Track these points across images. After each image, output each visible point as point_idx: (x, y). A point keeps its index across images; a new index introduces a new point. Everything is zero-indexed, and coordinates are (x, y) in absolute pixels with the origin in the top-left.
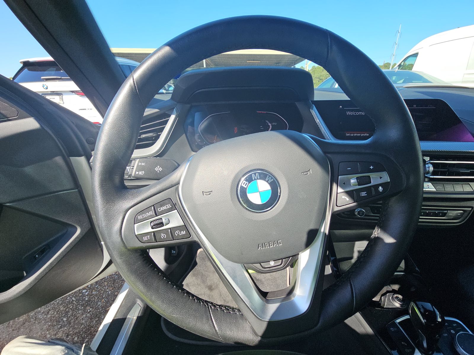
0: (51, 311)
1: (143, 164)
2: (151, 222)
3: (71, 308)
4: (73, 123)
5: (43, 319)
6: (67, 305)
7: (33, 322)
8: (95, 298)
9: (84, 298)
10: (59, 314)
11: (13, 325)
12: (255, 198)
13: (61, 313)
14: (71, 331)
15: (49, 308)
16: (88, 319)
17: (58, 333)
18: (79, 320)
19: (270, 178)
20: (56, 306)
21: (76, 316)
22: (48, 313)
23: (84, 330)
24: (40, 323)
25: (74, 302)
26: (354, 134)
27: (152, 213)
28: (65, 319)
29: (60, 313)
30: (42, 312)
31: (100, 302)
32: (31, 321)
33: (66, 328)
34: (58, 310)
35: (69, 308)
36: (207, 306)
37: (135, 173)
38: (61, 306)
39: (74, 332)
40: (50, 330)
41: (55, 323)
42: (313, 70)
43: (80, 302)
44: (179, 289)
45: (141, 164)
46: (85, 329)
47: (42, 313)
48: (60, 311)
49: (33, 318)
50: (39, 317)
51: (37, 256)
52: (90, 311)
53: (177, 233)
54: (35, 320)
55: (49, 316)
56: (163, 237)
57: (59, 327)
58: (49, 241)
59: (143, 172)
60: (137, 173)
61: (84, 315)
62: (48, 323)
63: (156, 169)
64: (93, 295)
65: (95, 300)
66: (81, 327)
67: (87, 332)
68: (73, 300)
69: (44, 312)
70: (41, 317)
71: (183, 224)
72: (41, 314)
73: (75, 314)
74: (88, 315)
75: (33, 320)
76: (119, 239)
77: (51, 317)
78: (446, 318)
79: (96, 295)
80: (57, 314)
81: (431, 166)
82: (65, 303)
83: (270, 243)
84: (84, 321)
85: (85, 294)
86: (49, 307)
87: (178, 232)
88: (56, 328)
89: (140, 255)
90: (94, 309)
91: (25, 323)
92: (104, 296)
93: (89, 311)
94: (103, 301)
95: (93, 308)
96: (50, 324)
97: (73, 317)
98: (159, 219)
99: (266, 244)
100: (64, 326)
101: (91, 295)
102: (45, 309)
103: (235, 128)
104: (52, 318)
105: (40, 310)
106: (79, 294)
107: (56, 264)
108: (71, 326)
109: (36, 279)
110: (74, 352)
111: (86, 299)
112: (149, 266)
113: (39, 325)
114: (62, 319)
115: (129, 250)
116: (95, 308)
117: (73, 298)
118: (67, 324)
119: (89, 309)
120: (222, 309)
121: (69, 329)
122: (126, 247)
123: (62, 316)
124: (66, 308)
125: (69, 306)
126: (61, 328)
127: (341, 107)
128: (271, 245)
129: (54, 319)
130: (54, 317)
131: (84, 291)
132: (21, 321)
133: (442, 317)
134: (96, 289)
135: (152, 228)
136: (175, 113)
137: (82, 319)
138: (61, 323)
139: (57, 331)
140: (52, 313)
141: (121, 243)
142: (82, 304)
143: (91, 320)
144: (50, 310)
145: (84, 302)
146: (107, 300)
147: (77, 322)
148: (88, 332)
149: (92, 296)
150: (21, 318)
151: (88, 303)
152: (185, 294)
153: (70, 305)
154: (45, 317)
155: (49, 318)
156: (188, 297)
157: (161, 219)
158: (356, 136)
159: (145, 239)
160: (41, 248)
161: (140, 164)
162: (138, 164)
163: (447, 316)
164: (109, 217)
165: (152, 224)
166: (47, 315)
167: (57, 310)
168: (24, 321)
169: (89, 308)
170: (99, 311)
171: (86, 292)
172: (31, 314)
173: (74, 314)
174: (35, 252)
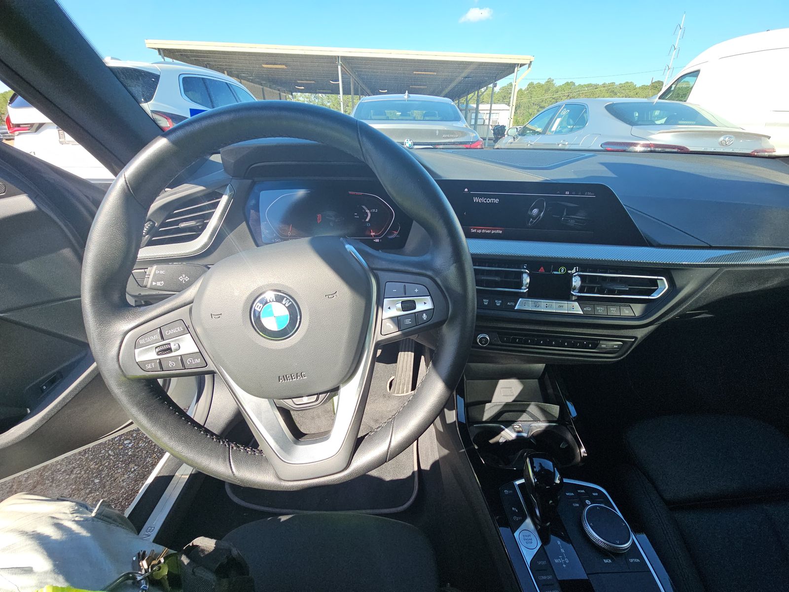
0: (76, 470)
1: (162, 272)
2: (156, 348)
3: (106, 466)
4: (88, 197)
5: (63, 480)
6: (101, 461)
7: (49, 485)
8: (142, 453)
9: (127, 451)
10: (88, 474)
11: (18, 489)
12: (271, 324)
13: (90, 473)
14: (106, 497)
15: (74, 465)
16: (131, 480)
17: (86, 500)
18: (118, 482)
19: (288, 301)
20: (84, 463)
21: (114, 477)
22: (72, 472)
23: (124, 496)
24: (58, 486)
25: (111, 457)
26: (482, 229)
27: (158, 336)
28: (97, 481)
29: (90, 471)
30: (62, 470)
31: (150, 458)
32: (45, 484)
33: (98, 493)
34: (87, 468)
35: (103, 465)
36: (227, 446)
37: (152, 284)
38: (92, 463)
39: (109, 498)
40: (74, 495)
41: (82, 487)
42: (529, 89)
43: (121, 458)
44: (195, 427)
45: (159, 272)
46: (127, 494)
47: (63, 472)
48: (89, 469)
49: (49, 480)
50: (58, 478)
51: (45, 387)
52: (135, 470)
53: (189, 362)
54: (52, 482)
55: (73, 476)
56: (171, 365)
57: (87, 491)
58: (62, 366)
59: (162, 282)
60: (154, 283)
61: (125, 476)
62: (71, 486)
63: (181, 279)
64: (140, 447)
65: (143, 455)
66: (120, 491)
67: (129, 499)
68: (110, 455)
69: (65, 471)
70: (61, 478)
71: (198, 350)
72: (61, 473)
73: (112, 474)
74: (131, 475)
75: (48, 482)
76: (117, 366)
77: (76, 477)
78: (565, 480)
79: (144, 448)
80: (85, 473)
81: (578, 279)
82: (98, 458)
83: (293, 375)
84: (125, 484)
85: (128, 446)
86: (73, 463)
87: (191, 360)
88: (83, 493)
89: (146, 385)
90: (140, 468)
91: (35, 487)
92: (156, 450)
93: (133, 470)
94: (154, 456)
95: (139, 466)
96: (74, 487)
97: (109, 479)
98: (167, 344)
99: (287, 376)
100: (95, 490)
101: (137, 448)
102: (67, 466)
103: (318, 215)
104: (78, 479)
105: (60, 468)
106: (119, 446)
107: (72, 399)
108: (105, 490)
109: (43, 418)
110: (87, 509)
111: (130, 453)
112: (157, 398)
113: (57, 489)
114: (93, 481)
115: (128, 379)
116: (142, 466)
117: (110, 452)
118: (99, 488)
119: (134, 468)
120: (246, 450)
121: (103, 494)
122: (125, 376)
123: (92, 477)
124: (98, 465)
125: (103, 463)
126: (90, 492)
127: (466, 190)
128: (293, 377)
129: (81, 480)
130: (80, 478)
131: (126, 442)
132: (30, 483)
133: (561, 480)
134: (144, 440)
135: (158, 354)
136: (228, 192)
137: (122, 481)
138: (91, 486)
139: (85, 497)
140: (78, 472)
141: (119, 371)
142: (122, 460)
143: (135, 482)
144: (74, 468)
145: (126, 457)
146: (160, 455)
147: (114, 485)
148: (131, 498)
149: (138, 450)
150: (31, 480)
151: (132, 459)
152: (202, 432)
153: (105, 462)
154: (66, 478)
155: (73, 479)
156: (205, 435)
157: (169, 344)
158: (485, 233)
159: (149, 367)
160: (50, 376)
161: (157, 272)
162: (155, 271)
163: (565, 478)
164: (105, 341)
165: (157, 350)
166: (70, 475)
167: (85, 468)
168: (35, 484)
169: (133, 465)
170: (148, 470)
171: (130, 443)
172: (46, 474)
173: (110, 474)
174: (43, 381)
